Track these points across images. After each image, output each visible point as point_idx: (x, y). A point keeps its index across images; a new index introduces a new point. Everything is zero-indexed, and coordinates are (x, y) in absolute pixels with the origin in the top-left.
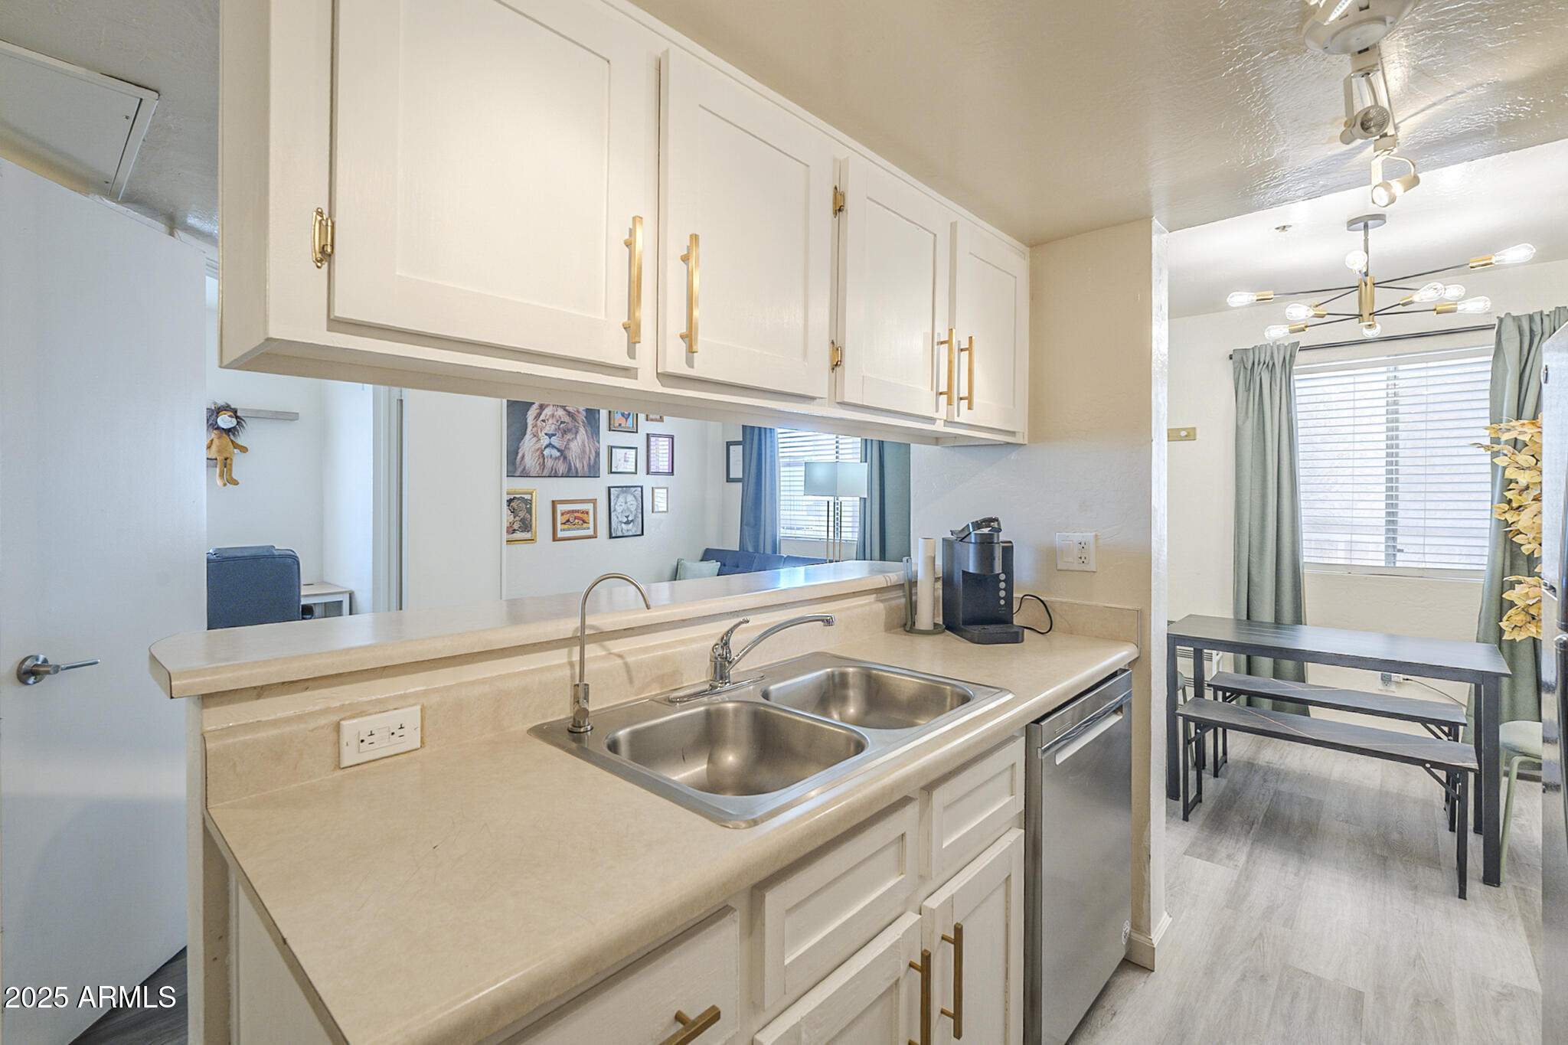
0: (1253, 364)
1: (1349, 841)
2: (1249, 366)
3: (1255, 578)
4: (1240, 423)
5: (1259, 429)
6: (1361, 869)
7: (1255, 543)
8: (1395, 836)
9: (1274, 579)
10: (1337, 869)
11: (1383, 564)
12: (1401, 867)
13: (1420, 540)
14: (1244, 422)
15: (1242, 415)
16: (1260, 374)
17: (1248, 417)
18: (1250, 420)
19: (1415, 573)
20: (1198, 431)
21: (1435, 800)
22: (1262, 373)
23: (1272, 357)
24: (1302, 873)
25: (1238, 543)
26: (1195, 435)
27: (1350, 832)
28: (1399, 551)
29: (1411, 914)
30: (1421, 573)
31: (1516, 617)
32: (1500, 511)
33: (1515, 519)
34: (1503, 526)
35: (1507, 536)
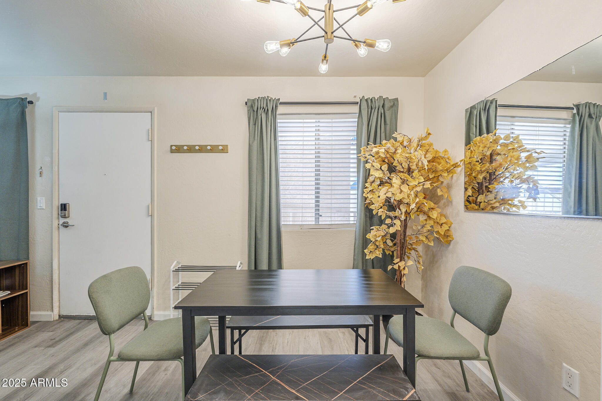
0: (258, 108)
2: (256, 110)
3: (259, 236)
4: (251, 142)
5: (260, 147)
7: (259, 215)
9: (268, 235)
11: (314, 223)
14: (253, 143)
15: (252, 139)
16: (261, 114)
17: (255, 140)
18: (256, 142)
19: (328, 227)
20: (229, 147)
22: (262, 114)
23: (267, 105)
25: (250, 215)
26: (227, 150)
28: (320, 216)
30: (330, 227)
31: (371, 247)
32: (366, 192)
33: (371, 197)
34: (364, 201)
35: (366, 206)
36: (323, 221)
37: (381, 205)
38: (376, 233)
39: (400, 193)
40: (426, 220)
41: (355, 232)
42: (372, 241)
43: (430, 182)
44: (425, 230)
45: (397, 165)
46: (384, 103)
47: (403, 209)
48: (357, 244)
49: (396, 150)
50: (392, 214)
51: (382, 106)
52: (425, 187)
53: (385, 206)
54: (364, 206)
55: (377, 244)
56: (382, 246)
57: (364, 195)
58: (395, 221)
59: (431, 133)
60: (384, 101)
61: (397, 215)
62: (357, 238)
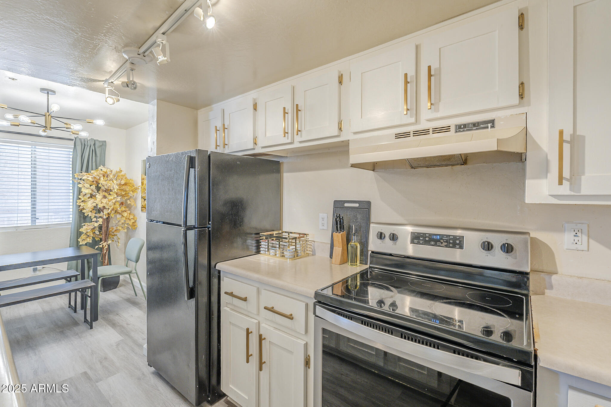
1: (45, 333)
6: (57, 339)
8: (60, 323)
10: (48, 344)
11: (30, 224)
12: (69, 331)
13: (47, 214)
19: (45, 227)
21: (64, 306)
24: (37, 353)
27: (44, 330)
28: (37, 219)
29: (81, 342)
30: (47, 226)
31: (83, 236)
32: (79, 202)
33: (83, 204)
34: (78, 207)
35: (80, 210)
36: (38, 223)
37: (91, 210)
38: (87, 227)
39: (101, 203)
40: (121, 218)
41: (70, 229)
42: (84, 233)
43: (121, 197)
44: (120, 223)
45: (102, 186)
46: (95, 143)
47: (106, 212)
48: (72, 236)
49: (100, 178)
50: (97, 215)
51: (93, 145)
52: (117, 200)
53: (94, 210)
54: (79, 210)
55: (88, 234)
56: (92, 235)
57: (77, 204)
58: (98, 220)
59: (122, 170)
60: (95, 141)
61: (101, 216)
62: (72, 232)
